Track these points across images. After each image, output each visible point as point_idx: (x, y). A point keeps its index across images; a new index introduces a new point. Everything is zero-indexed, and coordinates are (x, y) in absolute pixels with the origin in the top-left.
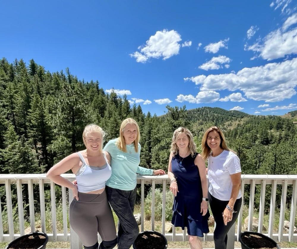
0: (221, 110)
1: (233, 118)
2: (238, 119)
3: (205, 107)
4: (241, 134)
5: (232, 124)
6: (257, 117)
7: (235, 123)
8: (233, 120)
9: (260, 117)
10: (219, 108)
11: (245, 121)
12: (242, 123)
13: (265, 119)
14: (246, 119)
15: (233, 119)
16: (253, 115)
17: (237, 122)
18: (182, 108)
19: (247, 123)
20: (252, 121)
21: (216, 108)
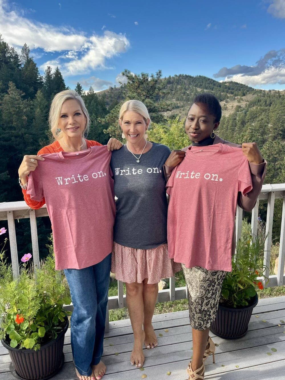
0: (208, 82)
1: (229, 95)
2: (236, 97)
3: (180, 76)
4: (243, 123)
5: (227, 106)
6: (268, 93)
7: (231, 105)
8: (228, 100)
9: (272, 92)
10: (205, 78)
11: (248, 101)
12: (243, 104)
13: (280, 96)
14: (250, 97)
15: (228, 98)
16: (261, 90)
17: (236, 104)
18: (155, 76)
19: (252, 104)
20: (259, 101)
21: (200, 76)
